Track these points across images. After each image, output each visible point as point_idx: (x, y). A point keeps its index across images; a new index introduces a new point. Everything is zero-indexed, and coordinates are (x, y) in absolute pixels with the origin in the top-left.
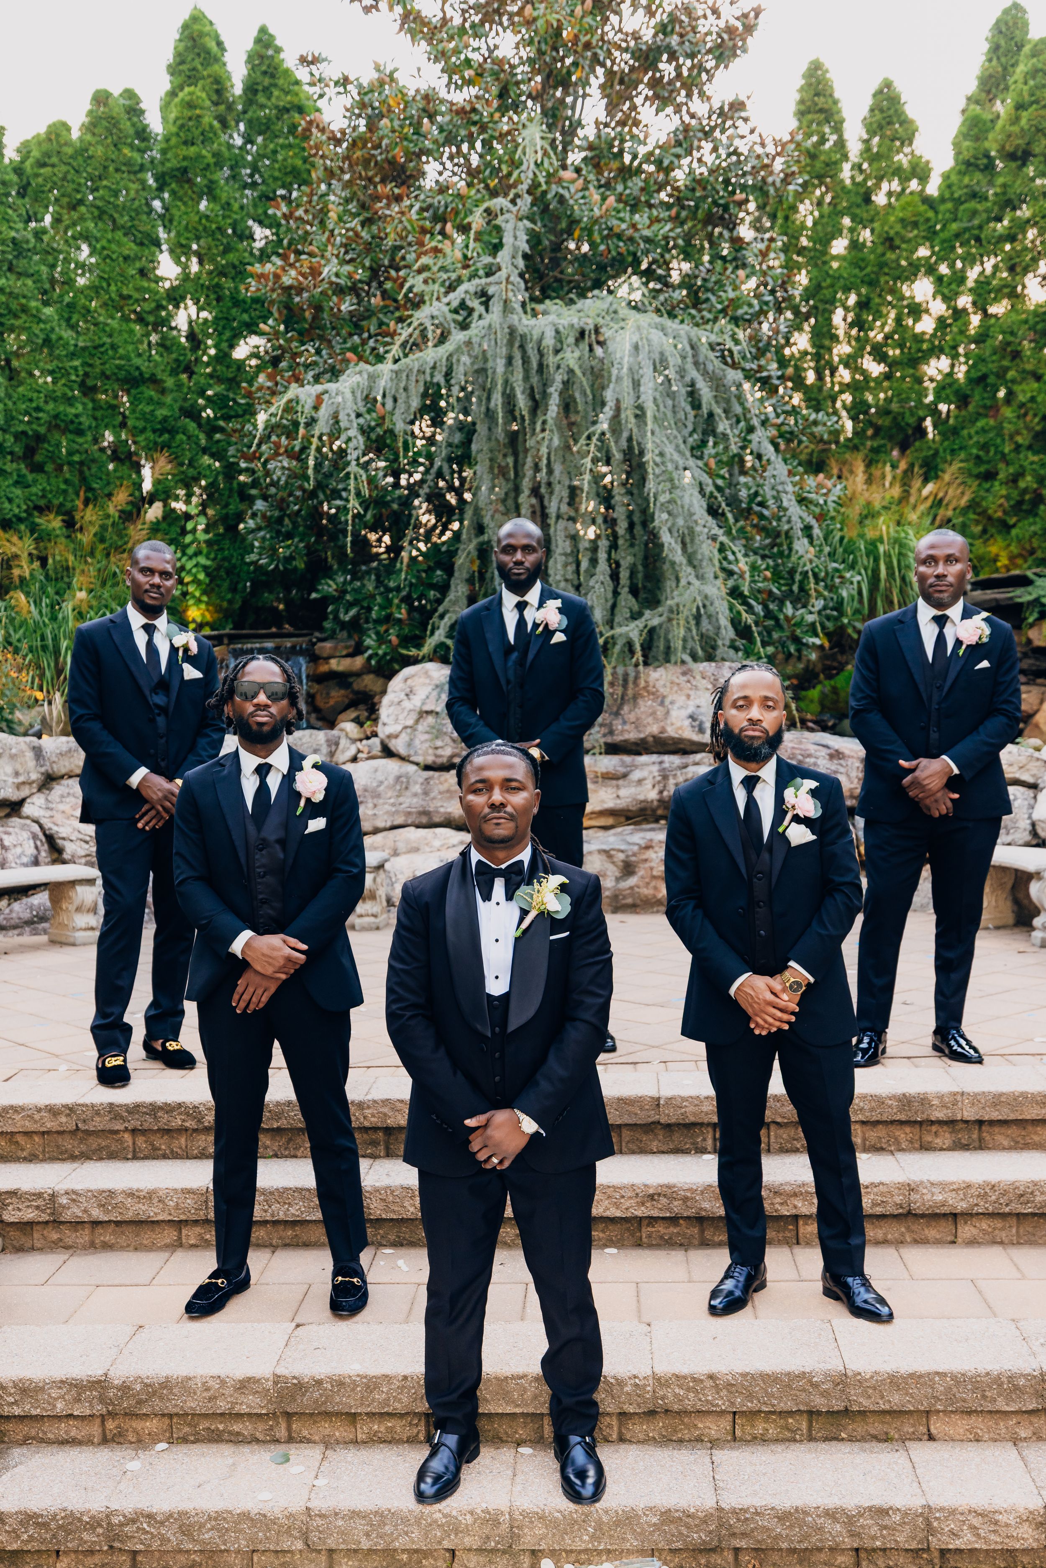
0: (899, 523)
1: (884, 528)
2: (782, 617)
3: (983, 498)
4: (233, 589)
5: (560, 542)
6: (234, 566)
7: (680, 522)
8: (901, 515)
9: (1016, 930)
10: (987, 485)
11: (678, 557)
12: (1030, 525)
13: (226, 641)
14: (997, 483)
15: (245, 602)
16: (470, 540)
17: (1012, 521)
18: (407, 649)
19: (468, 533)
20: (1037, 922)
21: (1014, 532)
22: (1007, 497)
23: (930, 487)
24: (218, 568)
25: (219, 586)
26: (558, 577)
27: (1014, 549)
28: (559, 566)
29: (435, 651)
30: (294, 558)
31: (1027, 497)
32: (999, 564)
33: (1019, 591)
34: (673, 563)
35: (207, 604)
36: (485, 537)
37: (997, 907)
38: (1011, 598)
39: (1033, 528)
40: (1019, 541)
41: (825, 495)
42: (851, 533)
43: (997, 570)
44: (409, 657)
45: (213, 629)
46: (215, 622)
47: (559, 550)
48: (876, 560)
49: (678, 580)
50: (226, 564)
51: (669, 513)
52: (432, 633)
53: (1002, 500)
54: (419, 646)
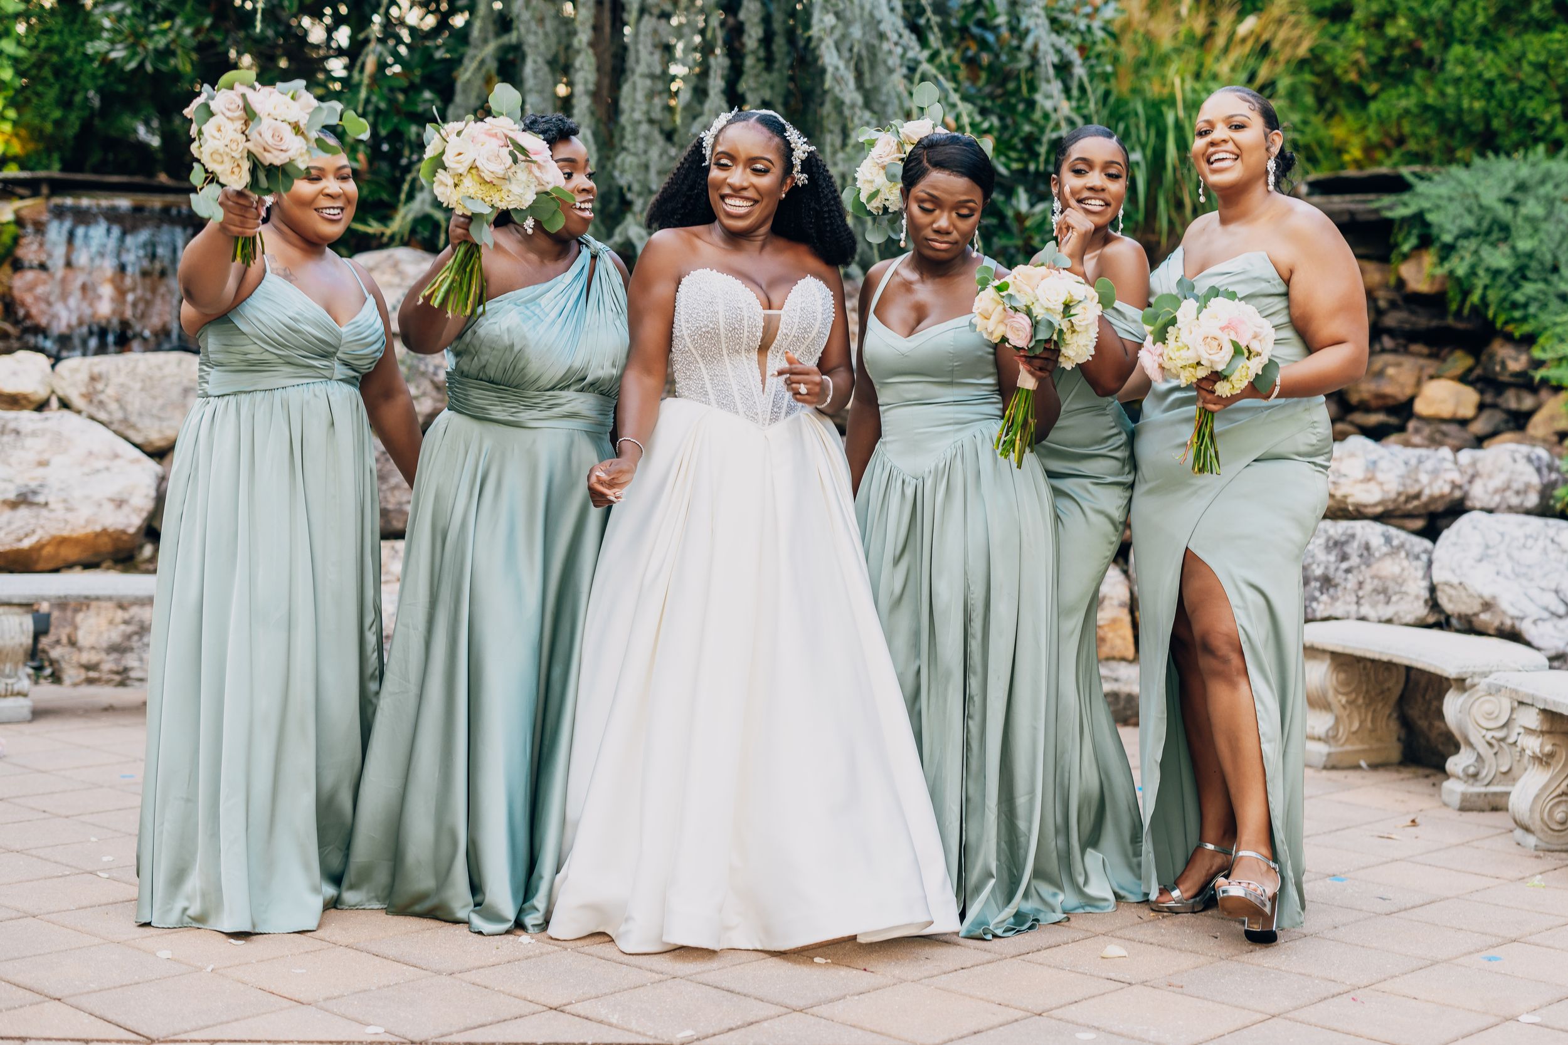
0: (1197, 76)
1: (1177, 81)
2: (1010, 213)
3: (1327, 49)
4: (66, 103)
5: (644, 54)
6: (70, 64)
7: (856, 32)
8: (1201, 65)
9: (1406, 773)
10: (1334, 29)
11: (850, 94)
12: (1400, 97)
13: (45, 190)
14: (1350, 28)
15: (86, 127)
16: (485, 41)
17: (1371, 88)
18: (364, 222)
19: (483, 30)
20: (1454, 764)
21: (1373, 107)
22: (1367, 51)
23: (1250, 23)
24: (40, 64)
25: (39, 95)
26: (637, 115)
27: (1372, 133)
28: (640, 96)
29: (413, 231)
30: (173, 54)
31: (1398, 52)
32: (1346, 158)
33: (1387, 200)
34: (839, 105)
35: (15, 123)
36: (513, 38)
37: (1373, 730)
38: (1376, 211)
39: (1404, 103)
40: (1381, 122)
41: (1088, 16)
42: (1121, 87)
43: (1343, 166)
44: (366, 235)
45: (23, 167)
46: (28, 156)
47: (641, 69)
48: (1161, 135)
49: (845, 134)
50: (55, 58)
51: (837, 15)
52: (411, 197)
53: (1358, 55)
54: (385, 219)
